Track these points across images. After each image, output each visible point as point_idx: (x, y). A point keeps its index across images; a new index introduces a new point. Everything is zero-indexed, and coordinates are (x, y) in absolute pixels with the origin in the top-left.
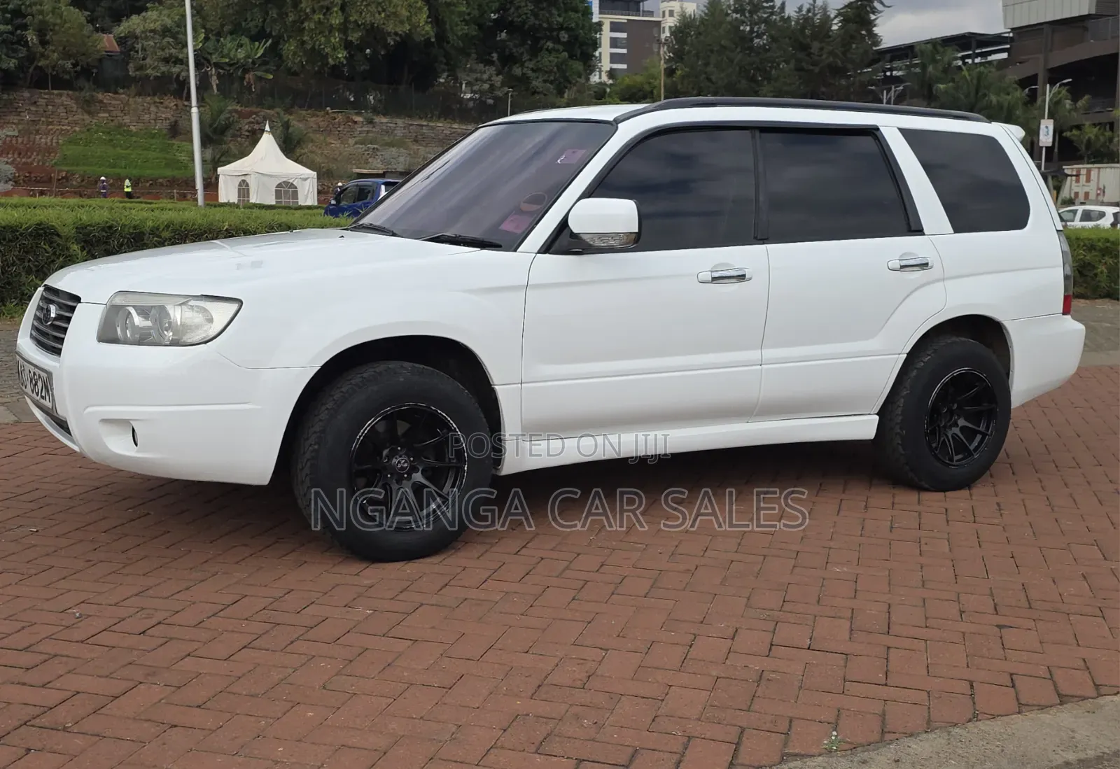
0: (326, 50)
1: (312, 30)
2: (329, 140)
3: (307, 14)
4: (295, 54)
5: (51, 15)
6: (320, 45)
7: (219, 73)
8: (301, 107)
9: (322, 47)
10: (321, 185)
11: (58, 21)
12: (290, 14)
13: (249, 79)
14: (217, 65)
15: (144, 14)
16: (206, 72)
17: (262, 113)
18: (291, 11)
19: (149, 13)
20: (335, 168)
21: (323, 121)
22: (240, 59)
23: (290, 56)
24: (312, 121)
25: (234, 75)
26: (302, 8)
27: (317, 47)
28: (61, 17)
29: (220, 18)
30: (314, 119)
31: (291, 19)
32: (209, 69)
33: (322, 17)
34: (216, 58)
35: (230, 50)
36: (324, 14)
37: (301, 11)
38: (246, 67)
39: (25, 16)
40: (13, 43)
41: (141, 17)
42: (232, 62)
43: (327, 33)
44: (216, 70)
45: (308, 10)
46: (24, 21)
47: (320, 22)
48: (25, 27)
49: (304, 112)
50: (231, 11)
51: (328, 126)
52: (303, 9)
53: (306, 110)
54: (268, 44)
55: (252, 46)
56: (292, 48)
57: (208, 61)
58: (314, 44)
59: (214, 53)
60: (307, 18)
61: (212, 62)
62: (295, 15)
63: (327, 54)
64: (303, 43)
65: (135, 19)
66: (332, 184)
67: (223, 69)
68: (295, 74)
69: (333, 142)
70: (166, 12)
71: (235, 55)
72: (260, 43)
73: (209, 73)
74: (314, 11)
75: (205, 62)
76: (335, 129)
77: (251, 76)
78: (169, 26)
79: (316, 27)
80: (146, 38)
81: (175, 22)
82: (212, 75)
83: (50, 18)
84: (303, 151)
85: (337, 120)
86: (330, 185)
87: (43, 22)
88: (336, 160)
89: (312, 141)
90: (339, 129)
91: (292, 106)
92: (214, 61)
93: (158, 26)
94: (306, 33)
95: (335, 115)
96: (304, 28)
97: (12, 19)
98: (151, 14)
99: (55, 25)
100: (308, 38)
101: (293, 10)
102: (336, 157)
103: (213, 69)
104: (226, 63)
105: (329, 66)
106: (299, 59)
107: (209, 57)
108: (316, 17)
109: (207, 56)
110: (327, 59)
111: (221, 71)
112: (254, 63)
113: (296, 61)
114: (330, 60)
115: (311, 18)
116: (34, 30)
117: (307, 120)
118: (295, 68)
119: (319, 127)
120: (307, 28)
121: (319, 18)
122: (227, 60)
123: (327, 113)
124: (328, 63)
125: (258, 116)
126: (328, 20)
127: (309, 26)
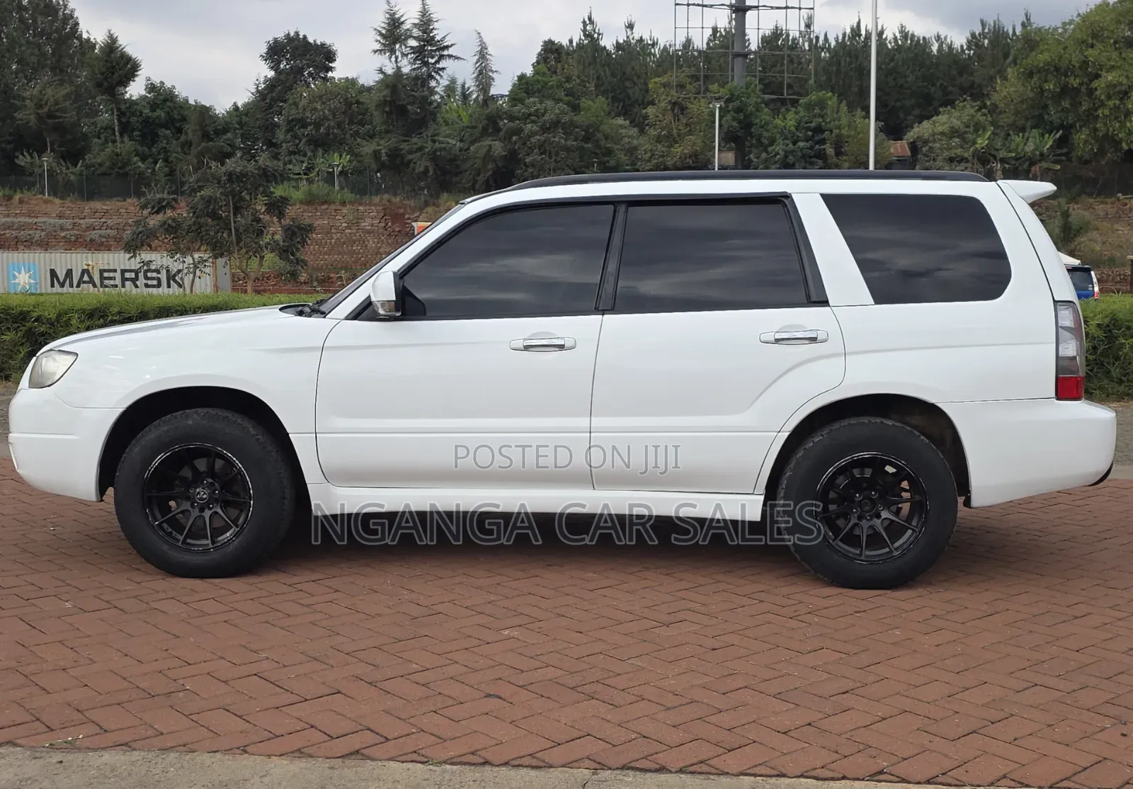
0: (1120, 136)
1: (1107, 116)
2: (1116, 226)
3: (1102, 101)
4: (1086, 142)
5: (846, 129)
6: (1114, 131)
7: (1005, 168)
8: (1090, 195)
9: (1116, 132)
10: (1099, 274)
11: (853, 133)
12: (1083, 103)
13: (1036, 171)
14: (1003, 161)
15: (935, 118)
16: (992, 168)
17: (1046, 205)
18: (1085, 100)
19: (940, 116)
20: (1118, 255)
21: (1112, 208)
22: (1028, 153)
23: (1081, 145)
24: (1100, 209)
25: (1020, 168)
26: (1096, 95)
27: (1110, 133)
28: (856, 130)
29: (1013, 115)
30: (1101, 206)
31: (1084, 108)
32: (995, 165)
33: (1117, 102)
34: (1003, 153)
35: (1018, 145)
36: (1121, 99)
37: (1096, 98)
38: (1033, 160)
39: (823, 131)
40: (810, 157)
41: (930, 122)
42: (1018, 156)
43: (1123, 118)
44: (1001, 165)
45: (1103, 97)
46: (824, 136)
47: (1117, 108)
48: (823, 142)
49: (1091, 201)
50: (1025, 106)
51: (1117, 213)
52: (1098, 96)
53: (1095, 198)
54: (1058, 136)
55: (1041, 139)
56: (1083, 136)
57: (995, 157)
58: (1108, 130)
59: (1001, 149)
60: (1103, 105)
61: (998, 158)
62: (1089, 103)
63: (1121, 139)
64: (1096, 130)
65: (926, 124)
66: (1112, 272)
67: (1008, 164)
68: (1087, 162)
69: (1120, 228)
70: (956, 114)
71: (1023, 149)
72: (1050, 135)
73: (994, 169)
74: (1109, 98)
75: (991, 158)
76: (1126, 216)
77: (1038, 169)
78: (957, 127)
79: (1111, 114)
80: (934, 141)
81: (964, 123)
82: (997, 170)
83: (844, 132)
84: (1083, 239)
85: (1128, 206)
86: (1110, 273)
87: (839, 136)
88: (1121, 247)
89: (1097, 229)
90: (1129, 215)
91: (1079, 195)
92: (1001, 156)
93: (945, 128)
94: (1100, 120)
95: (1127, 201)
96: (1098, 116)
97: (813, 136)
98: (942, 118)
99: (849, 136)
100: (1102, 125)
101: (1087, 98)
102: (1121, 244)
103: (999, 165)
104: (1012, 157)
105: (1123, 151)
106: (1090, 147)
107: (996, 153)
108: (1111, 103)
109: (993, 153)
110: (1121, 144)
111: (1006, 166)
112: (1042, 155)
113: (1087, 149)
114: (1124, 144)
115: (1106, 105)
116: (831, 144)
117: (1094, 209)
118: (1087, 157)
119: (1107, 214)
120: (1101, 115)
121: (1115, 104)
122: (1013, 155)
123: (1118, 199)
124: (1122, 149)
125: (1040, 207)
126: (1124, 104)
127: (1103, 113)
